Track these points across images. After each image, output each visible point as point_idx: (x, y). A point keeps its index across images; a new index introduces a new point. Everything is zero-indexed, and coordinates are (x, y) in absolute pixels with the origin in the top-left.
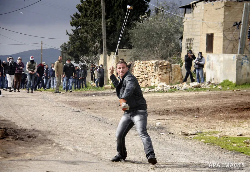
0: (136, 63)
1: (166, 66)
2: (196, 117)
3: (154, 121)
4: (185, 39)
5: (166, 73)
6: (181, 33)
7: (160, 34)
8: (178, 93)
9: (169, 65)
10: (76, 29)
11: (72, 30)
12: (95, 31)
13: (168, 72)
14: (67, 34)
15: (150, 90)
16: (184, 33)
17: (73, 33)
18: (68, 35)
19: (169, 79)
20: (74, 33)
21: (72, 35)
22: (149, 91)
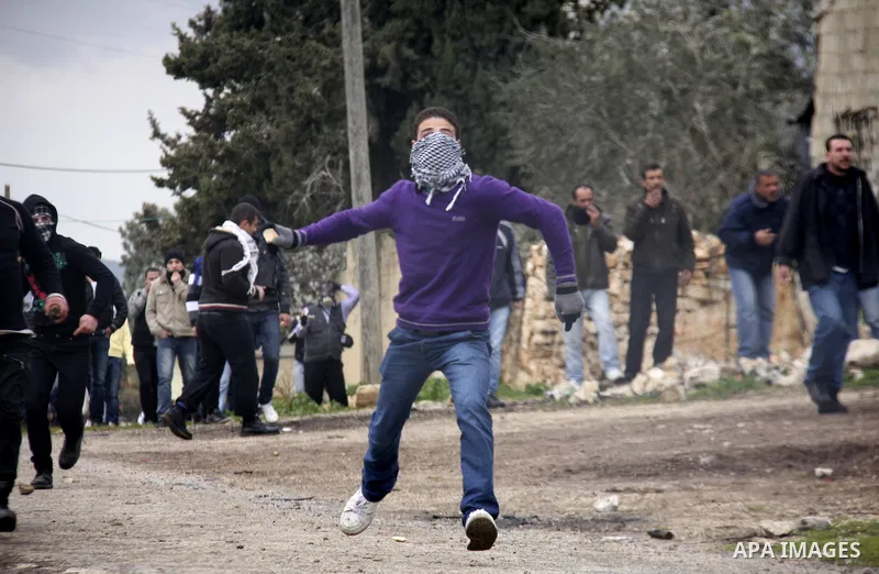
0: (535, 255)
1: (705, 265)
2: (824, 476)
3: (584, 500)
4: (823, 115)
5: (704, 303)
6: (808, 86)
7: (684, 92)
8: (761, 397)
9: (719, 256)
10: (208, 106)
11: (184, 111)
12: (309, 97)
13: (718, 296)
14: (157, 134)
15: (608, 393)
16: (820, 83)
17: (191, 131)
18: (158, 142)
19: (722, 335)
20: (197, 129)
21: (184, 140)
22: (603, 398)
